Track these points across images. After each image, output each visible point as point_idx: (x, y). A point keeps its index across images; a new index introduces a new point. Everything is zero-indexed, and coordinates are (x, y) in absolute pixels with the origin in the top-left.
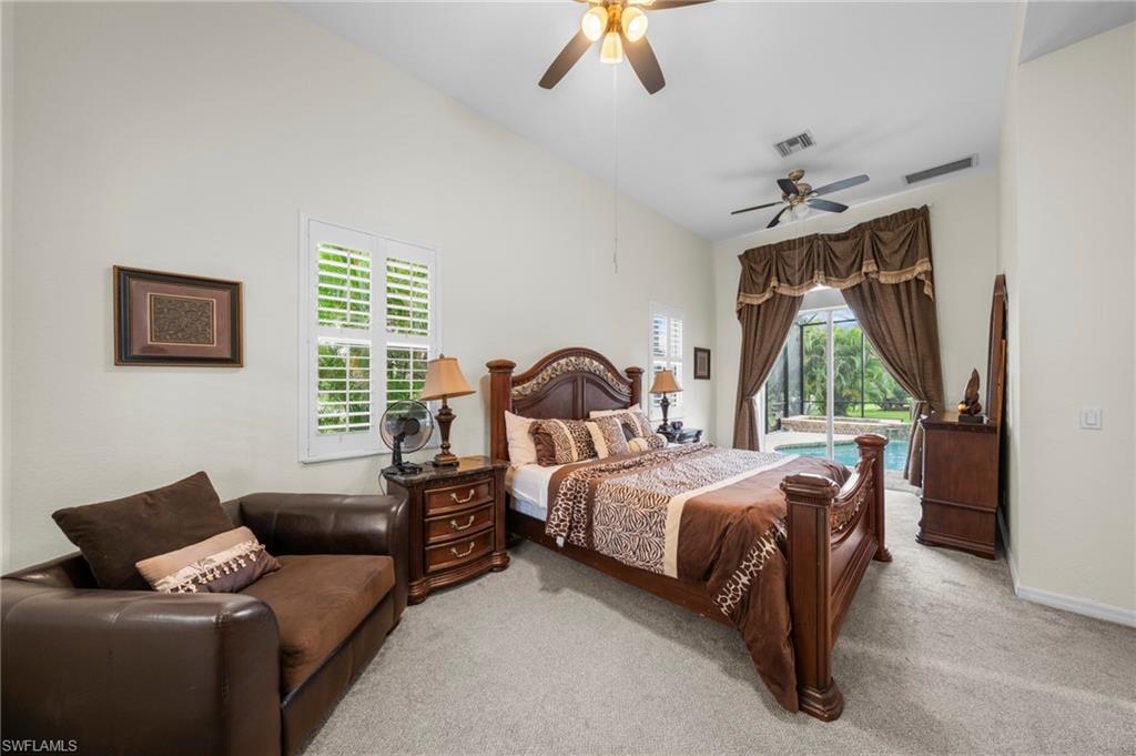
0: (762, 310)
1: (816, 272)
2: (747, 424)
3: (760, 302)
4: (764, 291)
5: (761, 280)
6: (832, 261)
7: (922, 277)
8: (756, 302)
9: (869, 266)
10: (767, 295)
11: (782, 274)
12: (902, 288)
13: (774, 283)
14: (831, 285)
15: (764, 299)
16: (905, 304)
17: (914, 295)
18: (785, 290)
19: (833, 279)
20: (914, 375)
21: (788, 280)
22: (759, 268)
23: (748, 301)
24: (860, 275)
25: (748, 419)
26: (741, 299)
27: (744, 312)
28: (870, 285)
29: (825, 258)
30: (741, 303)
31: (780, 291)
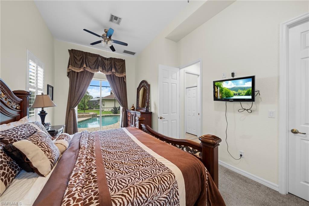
0: (79, 75)
1: (99, 67)
2: (72, 119)
3: (79, 71)
4: (80, 68)
5: (79, 63)
6: (104, 65)
7: (124, 77)
8: (77, 71)
9: (113, 70)
10: (82, 70)
11: (87, 64)
12: (120, 78)
13: (85, 66)
14: (103, 72)
15: (81, 71)
16: (121, 83)
17: (122, 81)
18: (88, 69)
19: (104, 71)
20: (122, 101)
21: (90, 67)
22: (78, 58)
23: (73, 70)
24: (112, 72)
25: (72, 117)
26: (70, 68)
27: (70, 74)
28: (113, 75)
29: (102, 63)
30: (70, 70)
31: (87, 69)
